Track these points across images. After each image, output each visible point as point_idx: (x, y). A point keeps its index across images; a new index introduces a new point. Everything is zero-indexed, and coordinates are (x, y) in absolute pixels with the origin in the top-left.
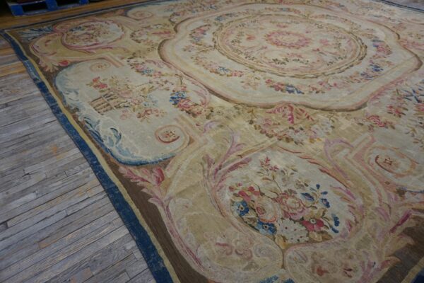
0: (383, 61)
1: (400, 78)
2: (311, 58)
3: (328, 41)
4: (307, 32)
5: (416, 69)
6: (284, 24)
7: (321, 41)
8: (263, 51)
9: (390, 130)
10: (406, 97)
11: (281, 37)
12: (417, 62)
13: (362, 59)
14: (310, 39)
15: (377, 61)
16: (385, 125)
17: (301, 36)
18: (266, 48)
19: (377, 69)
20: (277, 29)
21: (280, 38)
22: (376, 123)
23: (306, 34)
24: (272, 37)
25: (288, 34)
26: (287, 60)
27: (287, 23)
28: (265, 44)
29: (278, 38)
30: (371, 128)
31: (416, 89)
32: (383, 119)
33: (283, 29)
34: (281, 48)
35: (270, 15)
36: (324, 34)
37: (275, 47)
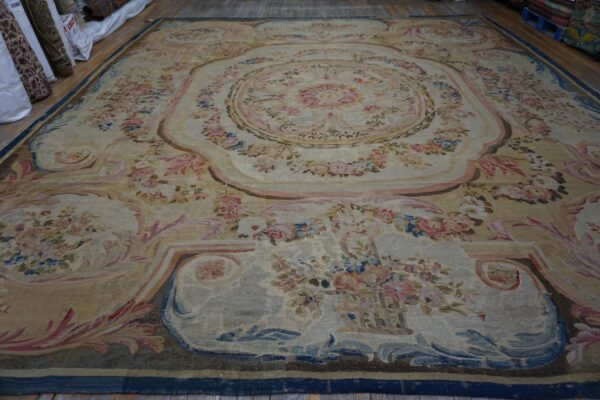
0: (204, 116)
1: (176, 104)
5: (162, 122)
9: (165, 67)
10: (163, 91)
12: (165, 132)
13: (228, 107)
15: (211, 114)
16: (169, 69)
19: (204, 104)
22: (177, 67)
30: (177, 64)
31: (157, 101)
32: (172, 70)
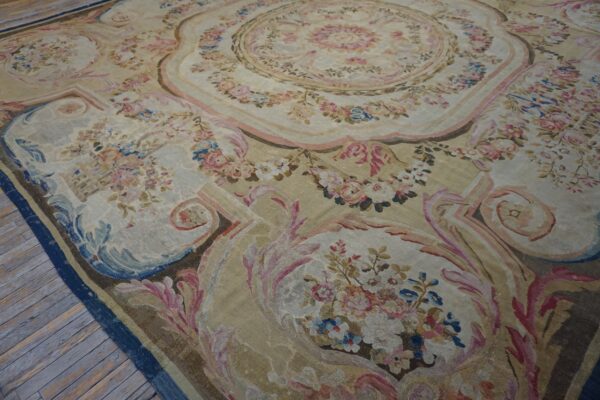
2: (314, 16)
3: (284, 40)
4: (314, 52)
6: (353, 67)
7: (295, 39)
8: (373, 19)
11: (354, 40)
14: (310, 41)
17: (324, 44)
18: (371, 23)
20: (364, 55)
21: (356, 39)
23: (317, 49)
24: (367, 39)
25: (344, 47)
26: (342, 12)
27: (349, 70)
28: (374, 29)
29: (357, 37)
33: (354, 54)
34: (350, 24)
35: (387, 91)
36: (285, 52)
37: (359, 25)
